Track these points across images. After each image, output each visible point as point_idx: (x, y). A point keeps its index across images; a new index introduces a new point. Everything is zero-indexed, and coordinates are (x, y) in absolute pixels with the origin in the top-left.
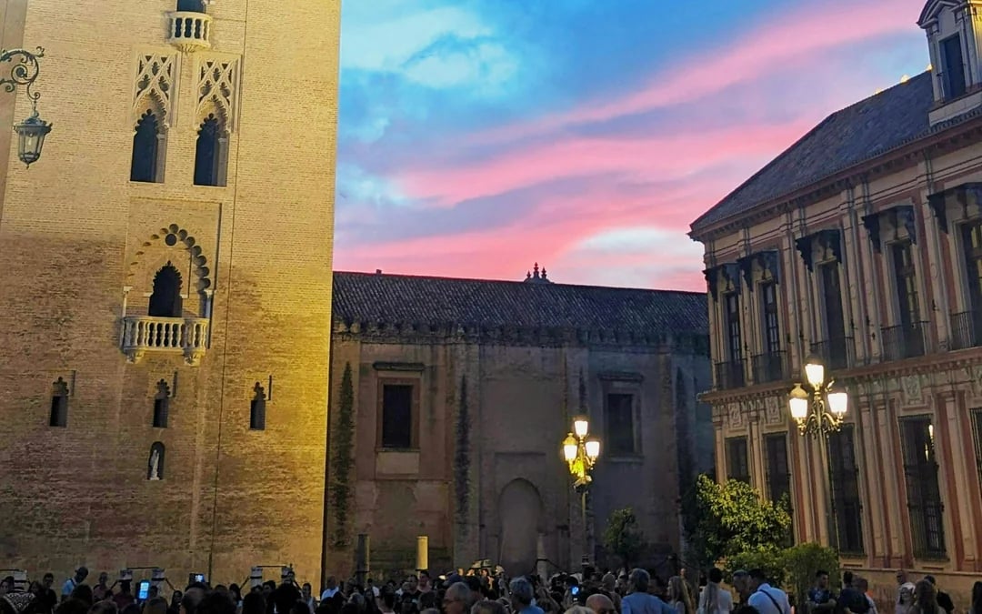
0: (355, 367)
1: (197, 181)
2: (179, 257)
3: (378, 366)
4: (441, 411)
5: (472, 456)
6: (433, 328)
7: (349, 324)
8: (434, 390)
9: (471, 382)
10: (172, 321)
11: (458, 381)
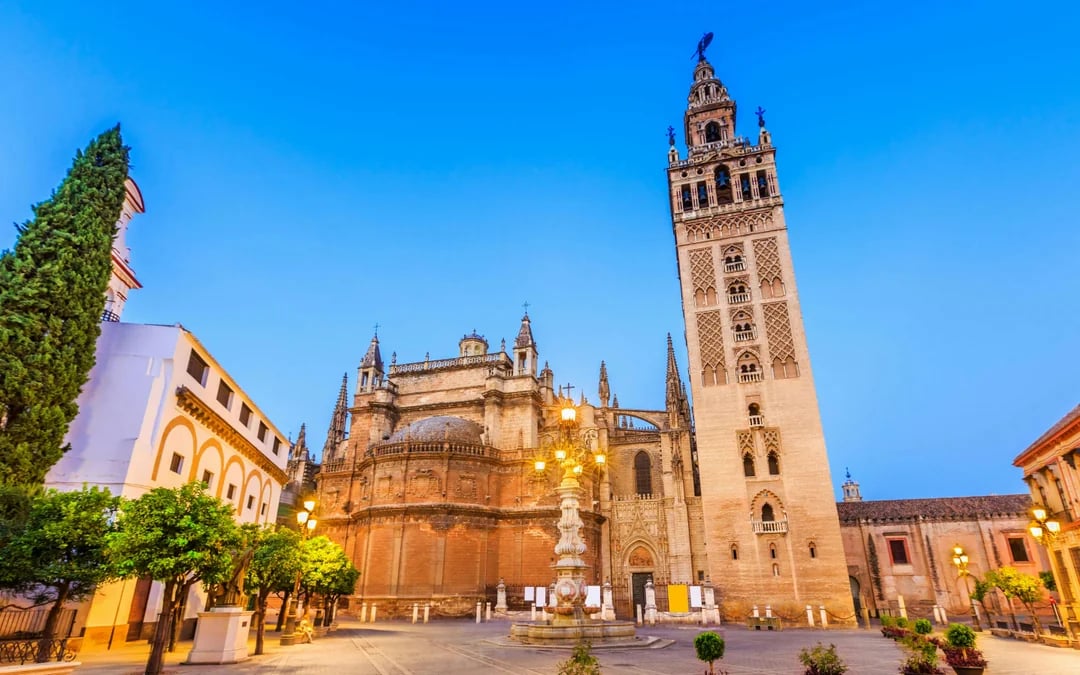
0: (873, 535)
1: (771, 473)
2: (772, 502)
3: (885, 534)
4: (919, 549)
5: (937, 566)
6: (909, 518)
7: (867, 519)
8: (913, 541)
9: (931, 537)
10: (771, 522)
11: (924, 538)
